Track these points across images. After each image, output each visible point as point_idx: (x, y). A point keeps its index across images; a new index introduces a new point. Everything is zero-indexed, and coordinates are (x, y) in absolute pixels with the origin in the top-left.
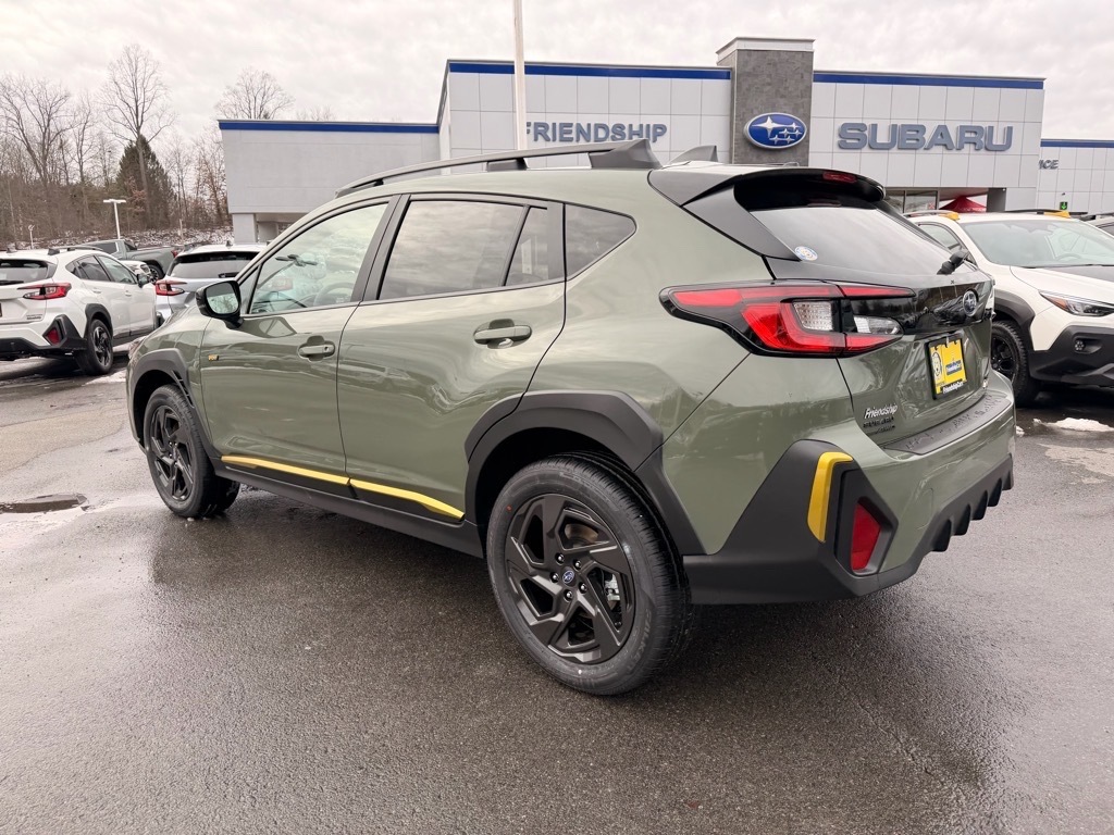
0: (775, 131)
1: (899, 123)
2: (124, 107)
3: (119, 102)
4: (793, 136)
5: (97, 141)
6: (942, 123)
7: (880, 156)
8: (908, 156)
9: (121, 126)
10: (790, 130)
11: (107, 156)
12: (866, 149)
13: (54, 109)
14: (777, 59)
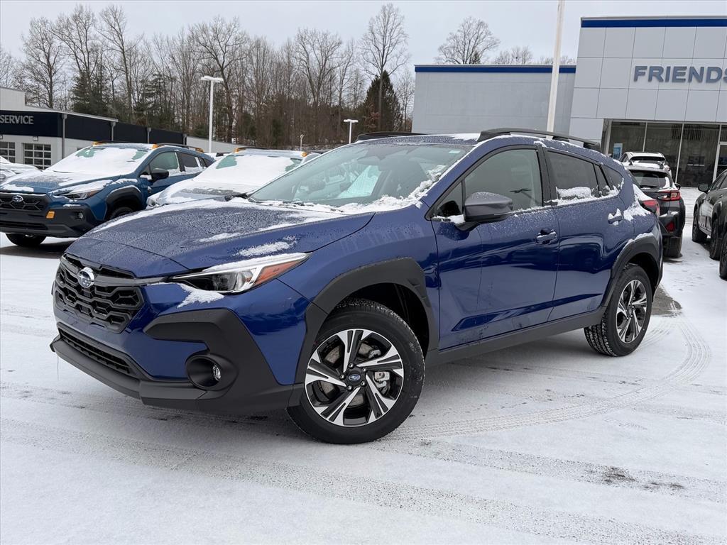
2: (375, 50)
3: (372, 47)
5: (354, 76)
9: (371, 65)
11: (358, 87)
13: (330, 53)
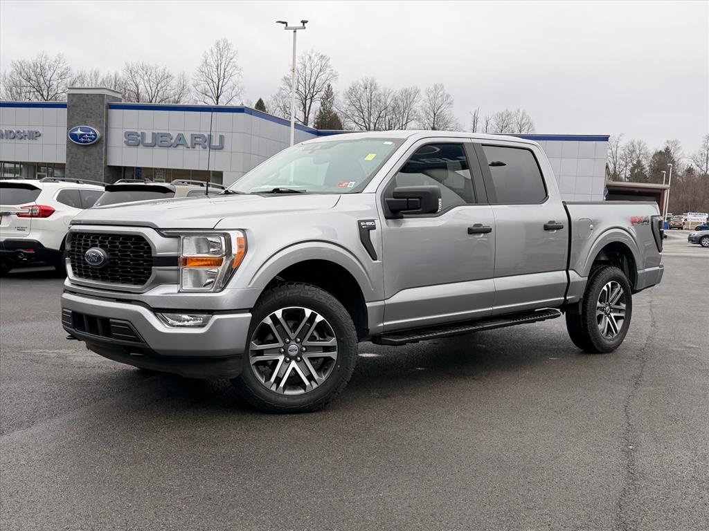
0: (81, 136)
1: (156, 132)
4: (90, 138)
6: (181, 132)
7: (149, 150)
8: (164, 151)
10: (89, 135)
12: (141, 146)
14: (87, 98)
